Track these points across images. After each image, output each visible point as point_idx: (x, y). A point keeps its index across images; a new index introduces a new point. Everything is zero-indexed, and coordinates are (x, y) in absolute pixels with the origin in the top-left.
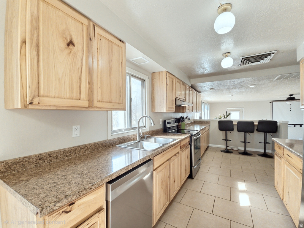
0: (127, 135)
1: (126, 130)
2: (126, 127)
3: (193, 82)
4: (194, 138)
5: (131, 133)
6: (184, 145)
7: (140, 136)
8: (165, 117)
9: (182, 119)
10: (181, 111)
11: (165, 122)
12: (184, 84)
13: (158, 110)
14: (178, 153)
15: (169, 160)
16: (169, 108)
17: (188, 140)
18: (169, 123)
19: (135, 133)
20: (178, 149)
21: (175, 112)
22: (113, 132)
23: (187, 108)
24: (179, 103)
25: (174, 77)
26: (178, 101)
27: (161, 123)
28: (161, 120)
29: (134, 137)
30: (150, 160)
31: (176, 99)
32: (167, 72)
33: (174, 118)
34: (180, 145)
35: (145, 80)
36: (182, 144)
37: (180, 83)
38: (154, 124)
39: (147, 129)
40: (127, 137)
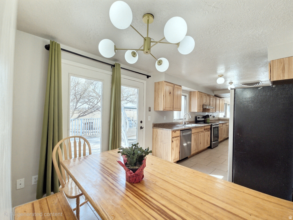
0: (178, 121)
1: (177, 119)
2: (178, 118)
3: (216, 93)
4: (213, 126)
5: (181, 121)
6: (207, 129)
7: (184, 123)
8: (196, 114)
9: (208, 116)
10: (207, 111)
11: (196, 117)
12: (209, 95)
13: (193, 111)
14: (203, 131)
15: (198, 132)
16: (199, 110)
17: (210, 127)
18: (199, 118)
19: (182, 121)
20: (203, 130)
21: (202, 112)
22: (174, 120)
23: (211, 109)
24: (205, 107)
25: (202, 93)
26: (204, 106)
27: (194, 118)
28: (194, 116)
29: (182, 123)
30: (190, 129)
31: (203, 105)
32: (198, 91)
33: (202, 116)
34: (204, 128)
35: (186, 96)
36: (205, 128)
37: (206, 95)
38: (191, 117)
39: (187, 120)
40: (177, 122)
